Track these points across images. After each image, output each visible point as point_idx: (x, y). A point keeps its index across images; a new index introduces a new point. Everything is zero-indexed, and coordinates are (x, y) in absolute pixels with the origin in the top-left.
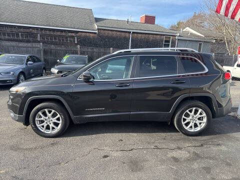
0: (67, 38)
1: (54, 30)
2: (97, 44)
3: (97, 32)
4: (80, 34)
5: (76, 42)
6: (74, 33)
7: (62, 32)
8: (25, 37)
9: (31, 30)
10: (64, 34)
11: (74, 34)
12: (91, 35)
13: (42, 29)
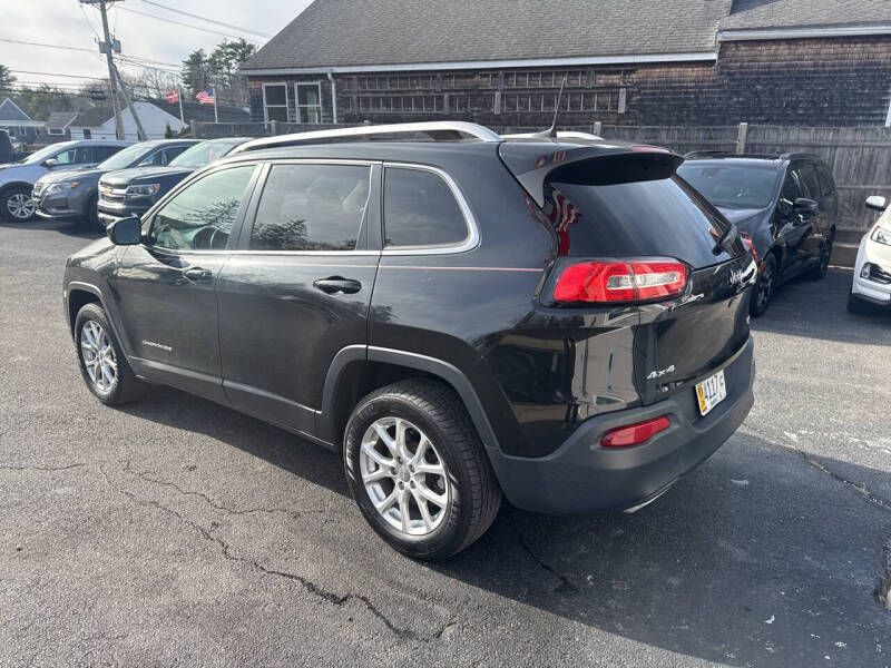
0: (589, 96)
1: (547, 72)
2: (711, 111)
3: (714, 56)
4: (641, 73)
5: (622, 109)
6: (618, 72)
7: (576, 74)
8: (460, 107)
9: (477, 78)
10: (579, 81)
11: (615, 79)
12: (691, 73)
13: (508, 72)
